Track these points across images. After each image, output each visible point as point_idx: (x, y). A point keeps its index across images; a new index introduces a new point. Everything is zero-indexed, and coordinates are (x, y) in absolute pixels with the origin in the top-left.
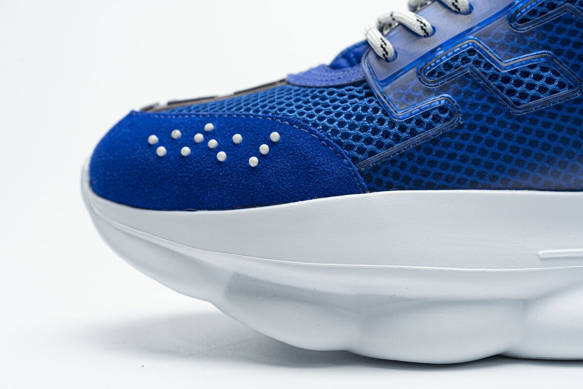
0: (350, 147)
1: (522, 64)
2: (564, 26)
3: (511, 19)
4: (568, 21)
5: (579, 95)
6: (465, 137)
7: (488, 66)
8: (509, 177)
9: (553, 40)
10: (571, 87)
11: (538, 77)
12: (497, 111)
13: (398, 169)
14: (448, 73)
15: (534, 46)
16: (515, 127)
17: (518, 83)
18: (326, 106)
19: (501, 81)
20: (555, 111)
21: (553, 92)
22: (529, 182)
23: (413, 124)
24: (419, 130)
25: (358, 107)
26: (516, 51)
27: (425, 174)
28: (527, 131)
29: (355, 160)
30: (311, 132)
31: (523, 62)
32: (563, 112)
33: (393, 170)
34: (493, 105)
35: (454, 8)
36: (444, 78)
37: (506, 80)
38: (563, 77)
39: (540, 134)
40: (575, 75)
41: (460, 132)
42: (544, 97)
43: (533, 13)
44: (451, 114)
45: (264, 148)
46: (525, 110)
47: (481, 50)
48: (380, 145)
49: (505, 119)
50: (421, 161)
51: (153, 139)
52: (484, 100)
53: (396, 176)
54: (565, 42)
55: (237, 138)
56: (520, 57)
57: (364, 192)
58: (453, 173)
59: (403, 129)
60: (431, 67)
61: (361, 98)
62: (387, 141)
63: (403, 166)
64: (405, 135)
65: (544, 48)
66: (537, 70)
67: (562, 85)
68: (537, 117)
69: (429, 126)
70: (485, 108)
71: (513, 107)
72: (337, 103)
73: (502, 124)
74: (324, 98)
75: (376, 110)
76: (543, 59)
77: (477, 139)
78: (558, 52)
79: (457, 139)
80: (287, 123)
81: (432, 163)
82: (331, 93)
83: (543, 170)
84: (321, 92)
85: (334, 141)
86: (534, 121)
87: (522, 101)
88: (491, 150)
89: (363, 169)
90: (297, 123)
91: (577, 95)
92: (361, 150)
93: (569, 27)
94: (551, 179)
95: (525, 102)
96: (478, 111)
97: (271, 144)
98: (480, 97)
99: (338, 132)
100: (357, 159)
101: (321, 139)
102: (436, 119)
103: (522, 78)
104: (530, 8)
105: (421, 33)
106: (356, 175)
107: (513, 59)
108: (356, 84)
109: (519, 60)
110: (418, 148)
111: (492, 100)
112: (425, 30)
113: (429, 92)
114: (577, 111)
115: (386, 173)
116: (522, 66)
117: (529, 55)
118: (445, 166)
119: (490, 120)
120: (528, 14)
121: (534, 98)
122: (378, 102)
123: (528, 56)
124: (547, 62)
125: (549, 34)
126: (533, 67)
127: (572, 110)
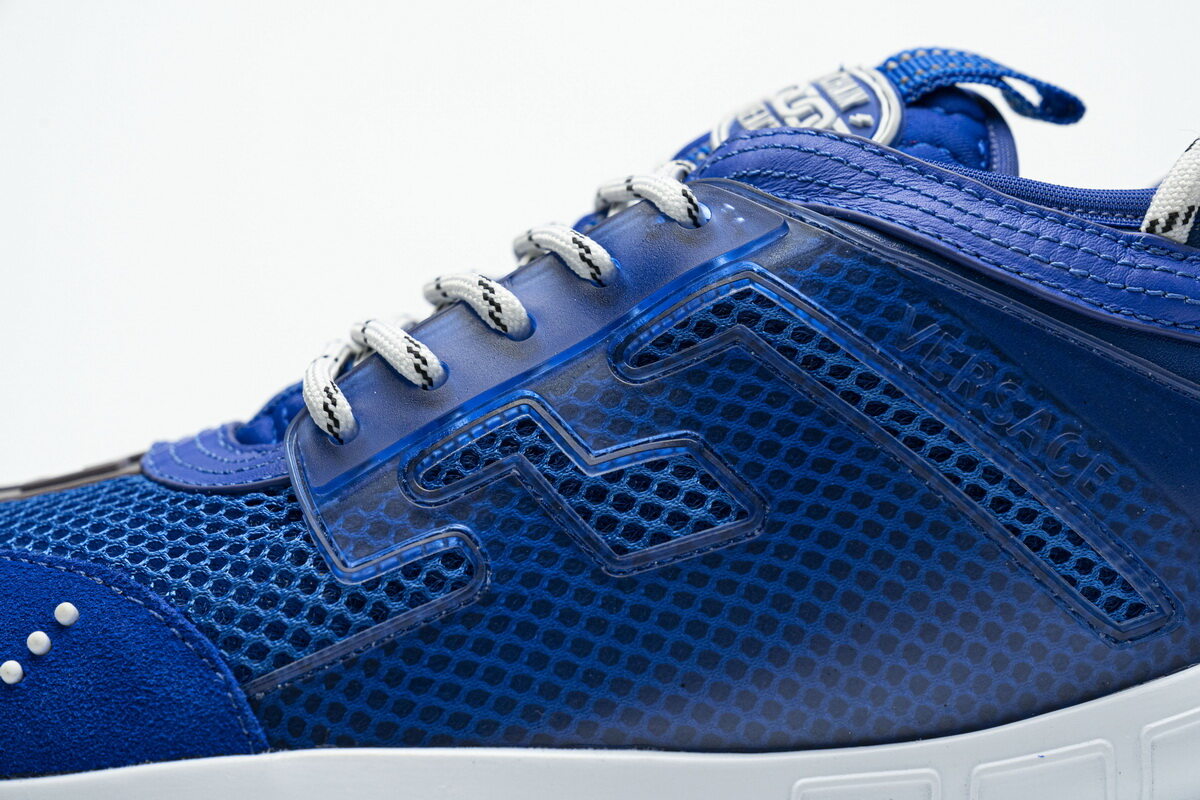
0: (234, 643)
1: (637, 460)
2: (732, 375)
3: (617, 355)
4: (740, 363)
5: (757, 533)
6: (498, 624)
7: (559, 461)
8: (594, 718)
9: (705, 405)
10: (741, 514)
11: (668, 491)
12: (574, 566)
13: (342, 699)
14: (470, 474)
15: (665, 419)
16: (611, 604)
17: (623, 503)
18: (196, 539)
19: (587, 496)
20: (705, 569)
21: (701, 525)
22: (641, 729)
23: (380, 594)
24: (395, 606)
25: (262, 546)
26: (623, 428)
27: (403, 708)
28: (640, 613)
29: (242, 674)
30: (151, 604)
31: (638, 456)
32: (722, 572)
33: (329, 697)
34: (565, 553)
35: (493, 325)
36: (456, 488)
37: (597, 494)
38: (724, 491)
39: (668, 621)
40: (750, 487)
41: (489, 612)
42: (680, 538)
43: (666, 341)
44: (470, 572)
45: (38, 641)
46: (636, 566)
47: (545, 423)
48: (301, 640)
49: (590, 585)
50: (395, 678)
52: (545, 542)
53: (336, 712)
54: (734, 412)
56: (631, 443)
57: (258, 751)
58: (467, 709)
59: (356, 603)
60: (433, 458)
61: (275, 525)
62: (317, 631)
63: (353, 690)
64: (360, 617)
65: (687, 423)
66: (666, 475)
67: (721, 510)
68: (663, 582)
69: (418, 598)
70: (548, 557)
71: (609, 557)
72: (222, 533)
73: (585, 596)
74: (195, 521)
75: (300, 557)
76: (682, 451)
77: (526, 630)
78: (716, 434)
79: (480, 631)
80: (99, 580)
81: (421, 685)
82: (212, 508)
83: (676, 705)
84: (193, 504)
85: (200, 627)
86: (655, 592)
87: (630, 545)
88: (556, 655)
89: (260, 696)
90: (120, 583)
91: (753, 535)
92: (258, 651)
93: (741, 378)
94: (693, 723)
95: (637, 549)
96: (530, 565)
97: (55, 629)
98: (537, 532)
99: (210, 605)
100: (248, 671)
101: (170, 622)
102: (435, 581)
103: (633, 492)
104: (658, 331)
105: (416, 378)
106: (240, 711)
107: (614, 448)
108: (271, 489)
109: (628, 452)
110: (390, 648)
111: (563, 539)
112: (424, 374)
113: (422, 518)
114: (755, 570)
115: (313, 704)
116: (633, 464)
117: (651, 438)
118: (450, 691)
119: (558, 586)
120: (653, 343)
121: (660, 537)
122: (307, 539)
123: (648, 442)
124: (690, 457)
125: (699, 392)
126: (659, 466)
127: (743, 568)
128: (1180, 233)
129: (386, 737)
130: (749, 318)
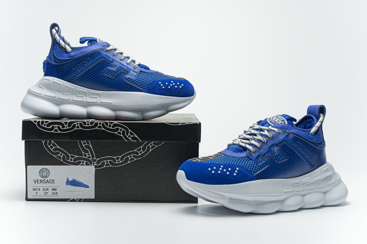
0: (252, 171)
3: (275, 145)
4: (285, 145)
6: (270, 169)
8: (277, 176)
9: (282, 149)
12: (275, 163)
15: (279, 150)
16: (278, 166)
17: (278, 158)
18: (243, 162)
19: (275, 157)
20: (284, 163)
22: (281, 177)
24: (263, 167)
27: (265, 176)
28: (280, 167)
29: (253, 174)
30: (244, 168)
36: (265, 157)
38: (285, 156)
39: (282, 168)
40: (287, 156)
42: (283, 161)
43: (279, 143)
45: (236, 171)
46: (279, 163)
47: (270, 151)
50: (264, 174)
51: (209, 169)
52: (272, 161)
53: (260, 177)
54: (285, 149)
55: (230, 169)
59: (260, 167)
60: (262, 154)
62: (258, 170)
63: (261, 175)
66: (280, 155)
67: (285, 158)
70: (273, 163)
71: (277, 162)
72: (245, 161)
73: (276, 166)
74: (241, 160)
75: (254, 163)
77: (272, 169)
78: (284, 151)
81: (266, 174)
83: (282, 175)
85: (249, 170)
86: (281, 165)
87: (279, 161)
88: (275, 171)
89: (255, 176)
92: (254, 172)
93: (285, 147)
94: (284, 176)
99: (248, 168)
101: (246, 169)
102: (265, 165)
105: (259, 147)
108: (246, 157)
110: (263, 171)
111: (274, 161)
113: (263, 159)
116: (278, 154)
117: (279, 152)
118: (268, 175)
119: (274, 165)
120: (277, 143)
121: (281, 160)
124: (282, 153)
126: (280, 154)
127: (286, 163)
128: (313, 133)
129: (264, 178)
130: (285, 141)
